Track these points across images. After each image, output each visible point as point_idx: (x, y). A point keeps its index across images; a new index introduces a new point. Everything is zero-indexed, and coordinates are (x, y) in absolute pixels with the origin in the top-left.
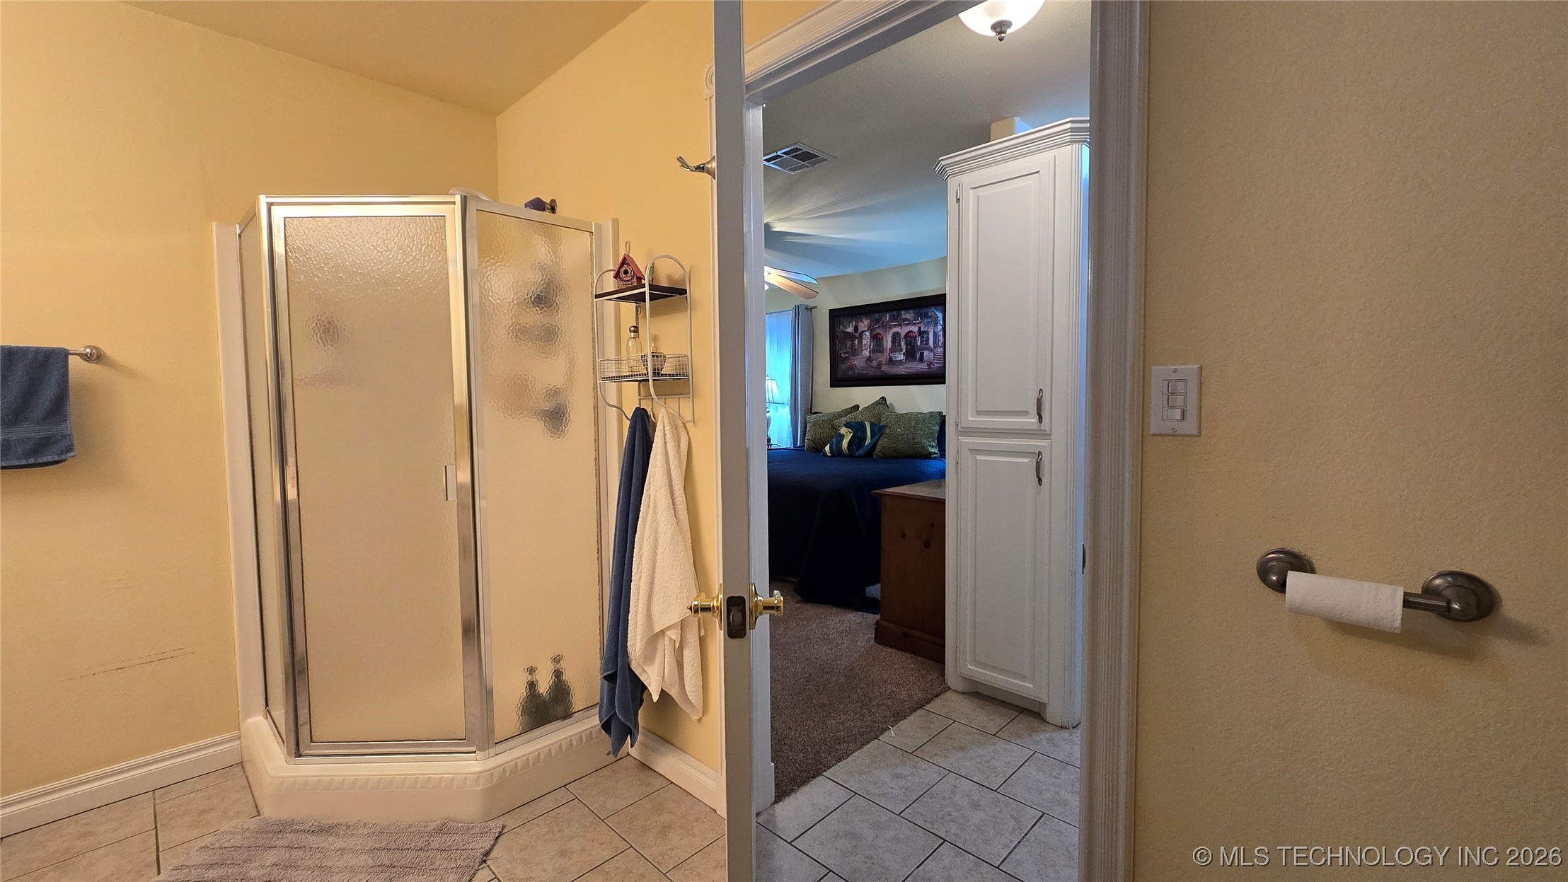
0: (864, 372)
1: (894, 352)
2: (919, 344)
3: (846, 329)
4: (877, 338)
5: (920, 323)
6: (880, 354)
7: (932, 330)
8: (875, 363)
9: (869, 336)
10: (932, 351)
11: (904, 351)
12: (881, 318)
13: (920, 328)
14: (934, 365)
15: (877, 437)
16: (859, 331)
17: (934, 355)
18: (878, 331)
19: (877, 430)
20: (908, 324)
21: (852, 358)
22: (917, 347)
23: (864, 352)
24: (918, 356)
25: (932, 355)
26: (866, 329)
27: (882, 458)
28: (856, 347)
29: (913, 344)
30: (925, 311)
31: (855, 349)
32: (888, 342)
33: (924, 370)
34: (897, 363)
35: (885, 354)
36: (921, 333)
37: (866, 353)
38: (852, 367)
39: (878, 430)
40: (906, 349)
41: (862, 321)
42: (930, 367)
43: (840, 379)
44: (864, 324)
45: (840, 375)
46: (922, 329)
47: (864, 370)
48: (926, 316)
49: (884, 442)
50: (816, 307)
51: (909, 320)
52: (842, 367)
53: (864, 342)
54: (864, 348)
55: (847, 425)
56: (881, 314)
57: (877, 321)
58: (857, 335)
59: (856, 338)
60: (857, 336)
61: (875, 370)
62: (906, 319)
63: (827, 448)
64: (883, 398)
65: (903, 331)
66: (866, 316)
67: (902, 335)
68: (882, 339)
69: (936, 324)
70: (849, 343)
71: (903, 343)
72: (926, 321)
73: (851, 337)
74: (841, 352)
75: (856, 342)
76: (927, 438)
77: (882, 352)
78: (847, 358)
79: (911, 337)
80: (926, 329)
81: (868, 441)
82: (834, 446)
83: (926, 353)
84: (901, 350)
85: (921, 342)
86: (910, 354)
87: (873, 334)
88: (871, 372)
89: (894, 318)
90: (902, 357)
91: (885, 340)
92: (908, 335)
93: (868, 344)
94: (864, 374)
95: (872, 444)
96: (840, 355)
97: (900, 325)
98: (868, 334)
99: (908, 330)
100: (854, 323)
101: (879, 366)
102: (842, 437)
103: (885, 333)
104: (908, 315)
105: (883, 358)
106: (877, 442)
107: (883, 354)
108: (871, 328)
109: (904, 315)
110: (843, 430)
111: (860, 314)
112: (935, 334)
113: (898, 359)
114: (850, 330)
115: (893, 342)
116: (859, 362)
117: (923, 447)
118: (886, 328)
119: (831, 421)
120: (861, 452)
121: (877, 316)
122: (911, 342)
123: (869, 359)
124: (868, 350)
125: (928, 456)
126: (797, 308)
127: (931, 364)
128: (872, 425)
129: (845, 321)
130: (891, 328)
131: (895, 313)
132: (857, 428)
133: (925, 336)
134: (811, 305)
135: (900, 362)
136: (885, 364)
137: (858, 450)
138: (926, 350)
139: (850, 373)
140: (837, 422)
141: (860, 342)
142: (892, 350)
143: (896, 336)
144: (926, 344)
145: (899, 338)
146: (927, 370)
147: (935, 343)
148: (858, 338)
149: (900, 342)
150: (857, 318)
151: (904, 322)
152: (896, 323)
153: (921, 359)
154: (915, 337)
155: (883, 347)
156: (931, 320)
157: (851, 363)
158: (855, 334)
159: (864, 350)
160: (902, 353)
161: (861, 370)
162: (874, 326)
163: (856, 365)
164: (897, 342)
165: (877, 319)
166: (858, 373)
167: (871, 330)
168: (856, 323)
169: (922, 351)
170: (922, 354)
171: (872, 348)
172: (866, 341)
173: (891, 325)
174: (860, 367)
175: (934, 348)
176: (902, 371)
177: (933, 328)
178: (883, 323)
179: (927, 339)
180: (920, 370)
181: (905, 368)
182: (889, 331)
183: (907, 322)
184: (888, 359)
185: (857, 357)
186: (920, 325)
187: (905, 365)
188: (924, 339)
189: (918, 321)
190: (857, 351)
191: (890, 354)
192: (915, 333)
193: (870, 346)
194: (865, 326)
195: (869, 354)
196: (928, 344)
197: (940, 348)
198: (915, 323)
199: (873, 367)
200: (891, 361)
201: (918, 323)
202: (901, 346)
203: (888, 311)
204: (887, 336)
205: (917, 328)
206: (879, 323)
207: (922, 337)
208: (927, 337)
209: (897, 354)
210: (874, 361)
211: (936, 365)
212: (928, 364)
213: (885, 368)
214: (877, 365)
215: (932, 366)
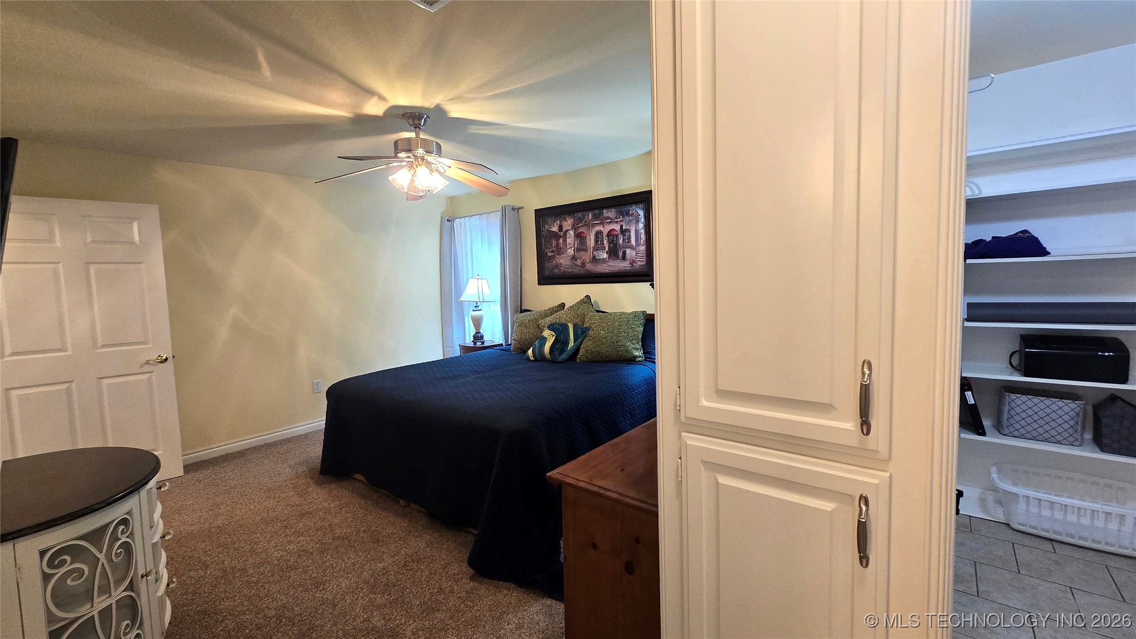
0: (570, 270)
1: (597, 250)
2: (621, 241)
3: (551, 228)
4: (580, 237)
5: (622, 221)
6: (584, 253)
7: (634, 228)
8: (579, 262)
9: (573, 235)
10: (634, 249)
11: (607, 249)
12: (584, 217)
13: (622, 226)
14: (636, 263)
15: (580, 340)
16: (564, 230)
17: (637, 253)
18: (581, 230)
19: (580, 332)
20: (610, 222)
21: (558, 256)
22: (620, 245)
23: (568, 251)
24: (621, 254)
25: (634, 253)
26: (570, 228)
27: (586, 362)
28: (561, 246)
29: (615, 242)
30: (626, 209)
31: (561, 248)
32: (591, 241)
33: (627, 268)
34: (600, 261)
35: (589, 252)
36: (623, 231)
37: (571, 252)
38: (558, 266)
39: (582, 333)
40: (609, 248)
41: (565, 220)
42: (632, 266)
43: (546, 278)
44: (568, 223)
45: (547, 273)
46: (624, 228)
47: (569, 268)
48: (628, 214)
49: (587, 345)
50: (523, 207)
51: (611, 219)
52: (549, 265)
53: (568, 241)
54: (568, 247)
55: (551, 327)
56: (584, 212)
57: (581, 220)
58: (561, 233)
59: (561, 236)
60: (562, 235)
61: (580, 268)
62: (608, 218)
63: (530, 352)
64: (588, 297)
65: (605, 229)
66: (570, 216)
67: (605, 234)
68: (586, 237)
69: (637, 222)
70: (554, 242)
71: (605, 242)
72: (627, 219)
73: (556, 236)
74: (547, 251)
75: (561, 241)
76: (631, 341)
77: (586, 250)
78: (553, 257)
79: (613, 236)
80: (628, 227)
81: (571, 344)
82: (537, 349)
83: (628, 251)
84: (604, 248)
85: (624, 240)
86: (613, 252)
87: (577, 233)
88: (576, 271)
89: (596, 217)
90: (605, 256)
91: (588, 237)
92: (610, 234)
93: (573, 242)
94: (569, 272)
95: (575, 347)
96: (547, 254)
97: (602, 223)
98: (572, 232)
99: (611, 229)
100: (558, 222)
101: (583, 264)
102: (544, 340)
103: (588, 232)
104: (610, 213)
105: (586, 256)
106: (581, 345)
107: (587, 252)
108: (574, 228)
109: (607, 213)
110: (547, 333)
111: (564, 213)
112: (637, 231)
113: (602, 257)
114: (555, 229)
115: (596, 241)
116: (564, 262)
117: (627, 351)
118: (589, 226)
119: (537, 320)
120: (564, 356)
121: (580, 215)
122: (613, 240)
123: (574, 258)
124: (573, 249)
125: (632, 360)
126: (504, 208)
127: (634, 262)
128: (575, 326)
129: (549, 220)
130: (594, 227)
131: (597, 212)
132: (560, 330)
133: (627, 234)
134: (517, 205)
135: (604, 261)
136: (589, 263)
137: (560, 355)
138: (629, 248)
139: (556, 271)
140: (542, 322)
141: (565, 241)
142: (596, 249)
143: (598, 234)
144: (628, 242)
145: (602, 236)
146: (630, 268)
147: (637, 241)
148: (562, 237)
149: (602, 241)
150: (561, 217)
151: (607, 221)
152: (598, 222)
153: (624, 257)
154: (617, 236)
155: (586, 245)
156: (633, 218)
157: (557, 262)
158: (559, 233)
159: (569, 248)
160: (605, 251)
161: (567, 268)
162: (578, 225)
163: (561, 264)
164: (600, 240)
165: (580, 218)
166: (564, 272)
167: (575, 229)
168: (560, 222)
169: (624, 250)
170: (624, 253)
171: (576, 246)
172: (570, 240)
173: (594, 224)
174: (565, 265)
175: (636, 246)
176: (606, 269)
177: (634, 225)
178: (585, 222)
179: (630, 237)
180: (623, 268)
181: (608, 267)
182: (592, 230)
183: (609, 221)
184: (592, 257)
185: (562, 256)
186: (621, 223)
187: (609, 263)
188: (626, 237)
189: (620, 220)
190: (562, 250)
191: (594, 253)
192: (617, 231)
193: (574, 245)
194: (569, 225)
195: (573, 252)
196: (630, 242)
197: (642, 246)
198: (617, 222)
199: (577, 265)
200: (594, 260)
201: (620, 221)
202: (603, 244)
203: (590, 210)
204: (590, 235)
205: (619, 226)
206: (582, 222)
207: (624, 235)
208: (630, 235)
209: (600, 253)
210: (578, 260)
211: (638, 263)
212: (632, 262)
213: (590, 267)
214: (581, 263)
215: (635, 264)
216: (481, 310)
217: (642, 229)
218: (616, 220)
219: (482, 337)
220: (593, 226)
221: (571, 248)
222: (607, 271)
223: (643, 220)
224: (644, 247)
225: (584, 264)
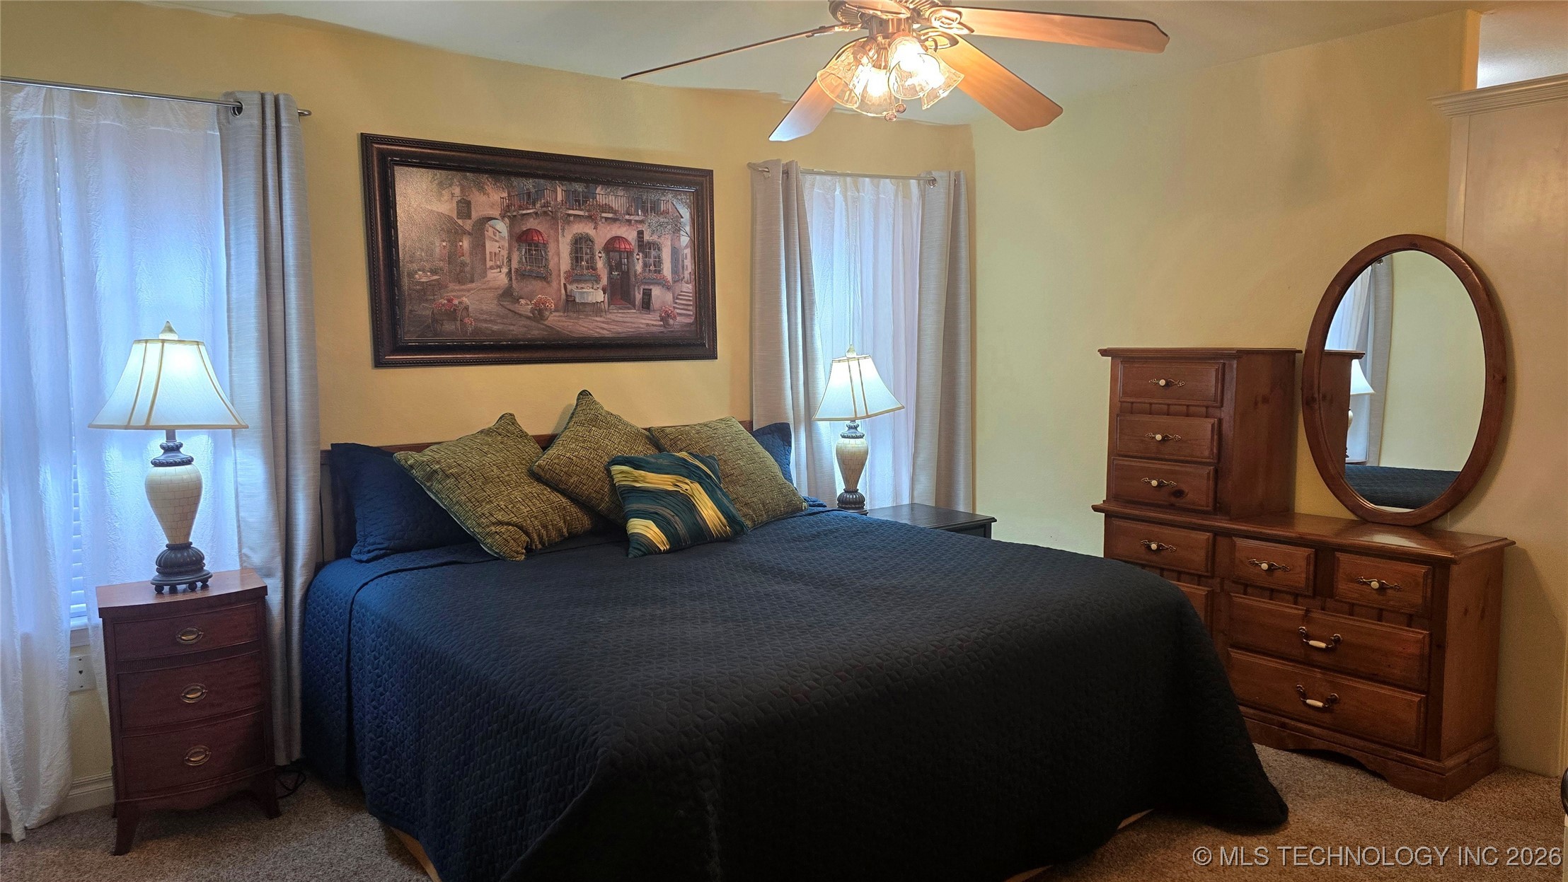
0: (495, 328)
1: (578, 281)
2: (639, 267)
3: (429, 202)
4: (525, 239)
5: (641, 222)
6: (538, 285)
7: (669, 243)
8: (525, 307)
9: (505, 233)
10: (668, 288)
11: (604, 281)
12: (540, 192)
13: (640, 233)
14: (673, 318)
16: (474, 215)
17: (675, 298)
18: (532, 224)
20: (615, 220)
22: (635, 275)
23: (492, 274)
24: (639, 297)
25: (668, 296)
26: (496, 214)
28: (467, 259)
29: (624, 268)
30: (653, 196)
31: (463, 264)
32: (561, 255)
33: (653, 329)
34: (588, 309)
35: (555, 284)
36: (643, 246)
37: (499, 278)
38: (452, 313)
40: (610, 278)
41: (481, 189)
42: (666, 324)
43: (412, 345)
44: (490, 200)
45: (408, 332)
46: (647, 237)
47: (494, 322)
48: (655, 208)
51: (615, 212)
52: (420, 310)
53: (490, 247)
54: (489, 264)
56: (542, 181)
57: (531, 199)
58: (468, 224)
59: (463, 232)
60: (467, 227)
61: (528, 322)
62: (610, 209)
64: (586, 395)
65: (601, 234)
66: (497, 181)
67: (600, 242)
68: (545, 245)
69: (677, 230)
70: (438, 245)
71: (600, 264)
72: (653, 219)
73: (447, 227)
74: (417, 266)
75: (466, 244)
77: (545, 278)
78: (437, 286)
79: (620, 252)
80: (655, 238)
83: (656, 292)
84: (597, 279)
85: (645, 265)
86: (621, 290)
87: (517, 230)
88: (517, 330)
89: (577, 200)
90: (597, 296)
91: (552, 250)
92: (612, 246)
93: (505, 253)
94: (493, 331)
96: (411, 275)
97: (591, 218)
98: (502, 226)
99: (619, 234)
100: (457, 191)
101: (539, 314)
103: (552, 232)
104: (612, 198)
105: (550, 295)
107: (548, 283)
108: (510, 214)
109: (603, 195)
111: (473, 170)
112: (675, 252)
113: (589, 299)
114: (443, 206)
115: (576, 258)
116: (474, 303)
118: (554, 218)
121: (529, 184)
122: (619, 265)
123: (508, 294)
124: (505, 270)
127: (667, 315)
129: (425, 178)
130: (569, 223)
131: (579, 187)
133: (653, 253)
135: (596, 308)
136: (556, 311)
138: (658, 284)
139: (449, 327)
141: (479, 246)
142: (573, 277)
143: (581, 245)
144: (655, 272)
145: (592, 249)
146: (662, 329)
147: (675, 271)
148: (469, 234)
149: (592, 260)
150: (466, 178)
151: (604, 215)
152: (581, 213)
153: (646, 304)
154: (629, 254)
155: (546, 266)
156: (666, 220)
157: (450, 301)
158: (460, 222)
159: (492, 268)
160: (600, 286)
161: (485, 321)
162: (521, 208)
163: (466, 308)
164: (585, 257)
165: (529, 194)
166: (477, 331)
167: (513, 219)
168: (462, 191)
169: (646, 287)
170: (647, 295)
171: (515, 265)
172: (497, 244)
173: (569, 215)
174: (482, 312)
175: (675, 282)
176: (603, 329)
177: (669, 237)
178: (546, 205)
179: (658, 262)
180: (643, 329)
181: (607, 323)
182: (563, 230)
183: (610, 215)
184: (563, 297)
185: (470, 286)
186: (640, 227)
187: (609, 316)
188: (652, 260)
189: (637, 218)
190: (467, 269)
191: (569, 287)
192: (630, 244)
193: (510, 261)
194: (492, 206)
195: (506, 281)
196: (659, 272)
197: (687, 283)
198: (629, 221)
199: (521, 315)
200: (570, 304)
201: (636, 221)
202: (594, 269)
203: (562, 179)
204: (558, 241)
205: (635, 234)
206: (534, 204)
207: (646, 256)
208: (659, 257)
209: (587, 288)
210: (522, 301)
211: (678, 318)
212: (665, 317)
213: (559, 322)
214: (532, 311)
215: (671, 322)
216: (189, 461)
217: (686, 247)
218: (627, 217)
219: (198, 560)
220: (568, 220)
221: (500, 267)
222: (605, 332)
223: (688, 228)
224: (690, 286)
225: (540, 311)
